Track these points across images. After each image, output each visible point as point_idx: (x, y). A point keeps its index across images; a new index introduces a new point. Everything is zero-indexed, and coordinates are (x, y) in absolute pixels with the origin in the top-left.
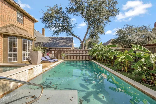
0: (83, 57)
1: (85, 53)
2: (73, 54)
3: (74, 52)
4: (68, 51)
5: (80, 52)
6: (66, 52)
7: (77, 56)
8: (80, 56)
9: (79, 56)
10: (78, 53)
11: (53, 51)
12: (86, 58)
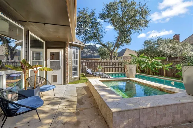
0: (118, 70)
1: (120, 65)
2: (107, 66)
3: (108, 64)
4: (102, 63)
5: (115, 64)
6: (99, 63)
7: (112, 68)
8: (115, 68)
9: (113, 68)
10: (112, 65)
11: (83, 63)
12: (121, 70)
